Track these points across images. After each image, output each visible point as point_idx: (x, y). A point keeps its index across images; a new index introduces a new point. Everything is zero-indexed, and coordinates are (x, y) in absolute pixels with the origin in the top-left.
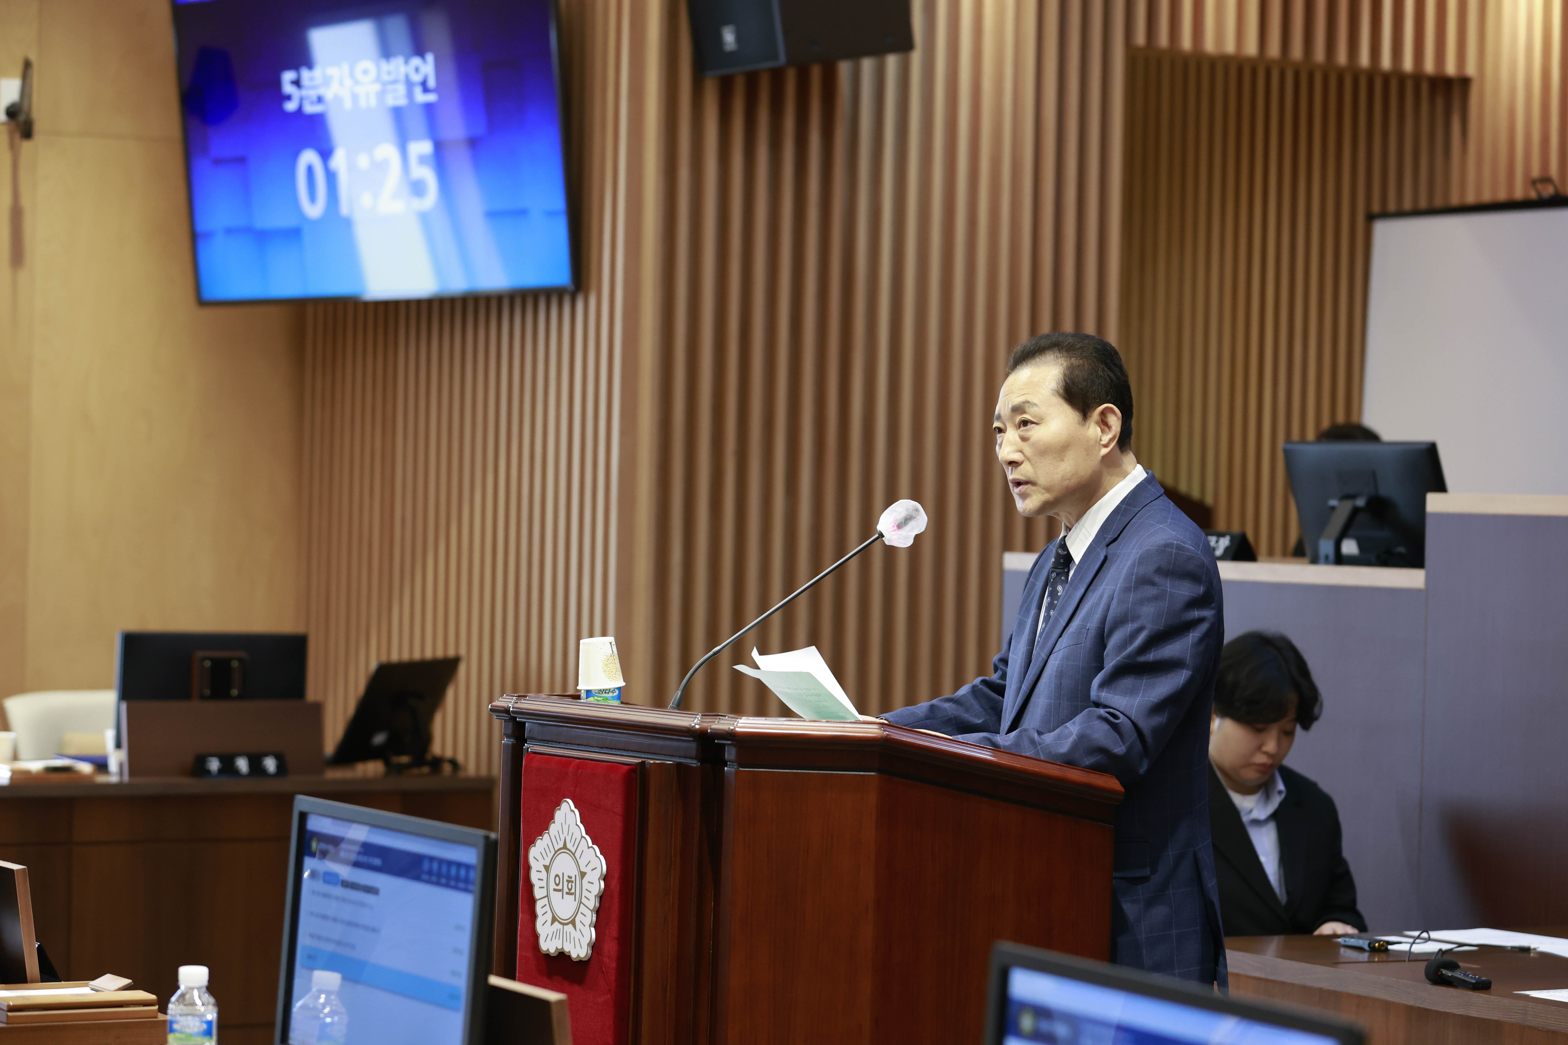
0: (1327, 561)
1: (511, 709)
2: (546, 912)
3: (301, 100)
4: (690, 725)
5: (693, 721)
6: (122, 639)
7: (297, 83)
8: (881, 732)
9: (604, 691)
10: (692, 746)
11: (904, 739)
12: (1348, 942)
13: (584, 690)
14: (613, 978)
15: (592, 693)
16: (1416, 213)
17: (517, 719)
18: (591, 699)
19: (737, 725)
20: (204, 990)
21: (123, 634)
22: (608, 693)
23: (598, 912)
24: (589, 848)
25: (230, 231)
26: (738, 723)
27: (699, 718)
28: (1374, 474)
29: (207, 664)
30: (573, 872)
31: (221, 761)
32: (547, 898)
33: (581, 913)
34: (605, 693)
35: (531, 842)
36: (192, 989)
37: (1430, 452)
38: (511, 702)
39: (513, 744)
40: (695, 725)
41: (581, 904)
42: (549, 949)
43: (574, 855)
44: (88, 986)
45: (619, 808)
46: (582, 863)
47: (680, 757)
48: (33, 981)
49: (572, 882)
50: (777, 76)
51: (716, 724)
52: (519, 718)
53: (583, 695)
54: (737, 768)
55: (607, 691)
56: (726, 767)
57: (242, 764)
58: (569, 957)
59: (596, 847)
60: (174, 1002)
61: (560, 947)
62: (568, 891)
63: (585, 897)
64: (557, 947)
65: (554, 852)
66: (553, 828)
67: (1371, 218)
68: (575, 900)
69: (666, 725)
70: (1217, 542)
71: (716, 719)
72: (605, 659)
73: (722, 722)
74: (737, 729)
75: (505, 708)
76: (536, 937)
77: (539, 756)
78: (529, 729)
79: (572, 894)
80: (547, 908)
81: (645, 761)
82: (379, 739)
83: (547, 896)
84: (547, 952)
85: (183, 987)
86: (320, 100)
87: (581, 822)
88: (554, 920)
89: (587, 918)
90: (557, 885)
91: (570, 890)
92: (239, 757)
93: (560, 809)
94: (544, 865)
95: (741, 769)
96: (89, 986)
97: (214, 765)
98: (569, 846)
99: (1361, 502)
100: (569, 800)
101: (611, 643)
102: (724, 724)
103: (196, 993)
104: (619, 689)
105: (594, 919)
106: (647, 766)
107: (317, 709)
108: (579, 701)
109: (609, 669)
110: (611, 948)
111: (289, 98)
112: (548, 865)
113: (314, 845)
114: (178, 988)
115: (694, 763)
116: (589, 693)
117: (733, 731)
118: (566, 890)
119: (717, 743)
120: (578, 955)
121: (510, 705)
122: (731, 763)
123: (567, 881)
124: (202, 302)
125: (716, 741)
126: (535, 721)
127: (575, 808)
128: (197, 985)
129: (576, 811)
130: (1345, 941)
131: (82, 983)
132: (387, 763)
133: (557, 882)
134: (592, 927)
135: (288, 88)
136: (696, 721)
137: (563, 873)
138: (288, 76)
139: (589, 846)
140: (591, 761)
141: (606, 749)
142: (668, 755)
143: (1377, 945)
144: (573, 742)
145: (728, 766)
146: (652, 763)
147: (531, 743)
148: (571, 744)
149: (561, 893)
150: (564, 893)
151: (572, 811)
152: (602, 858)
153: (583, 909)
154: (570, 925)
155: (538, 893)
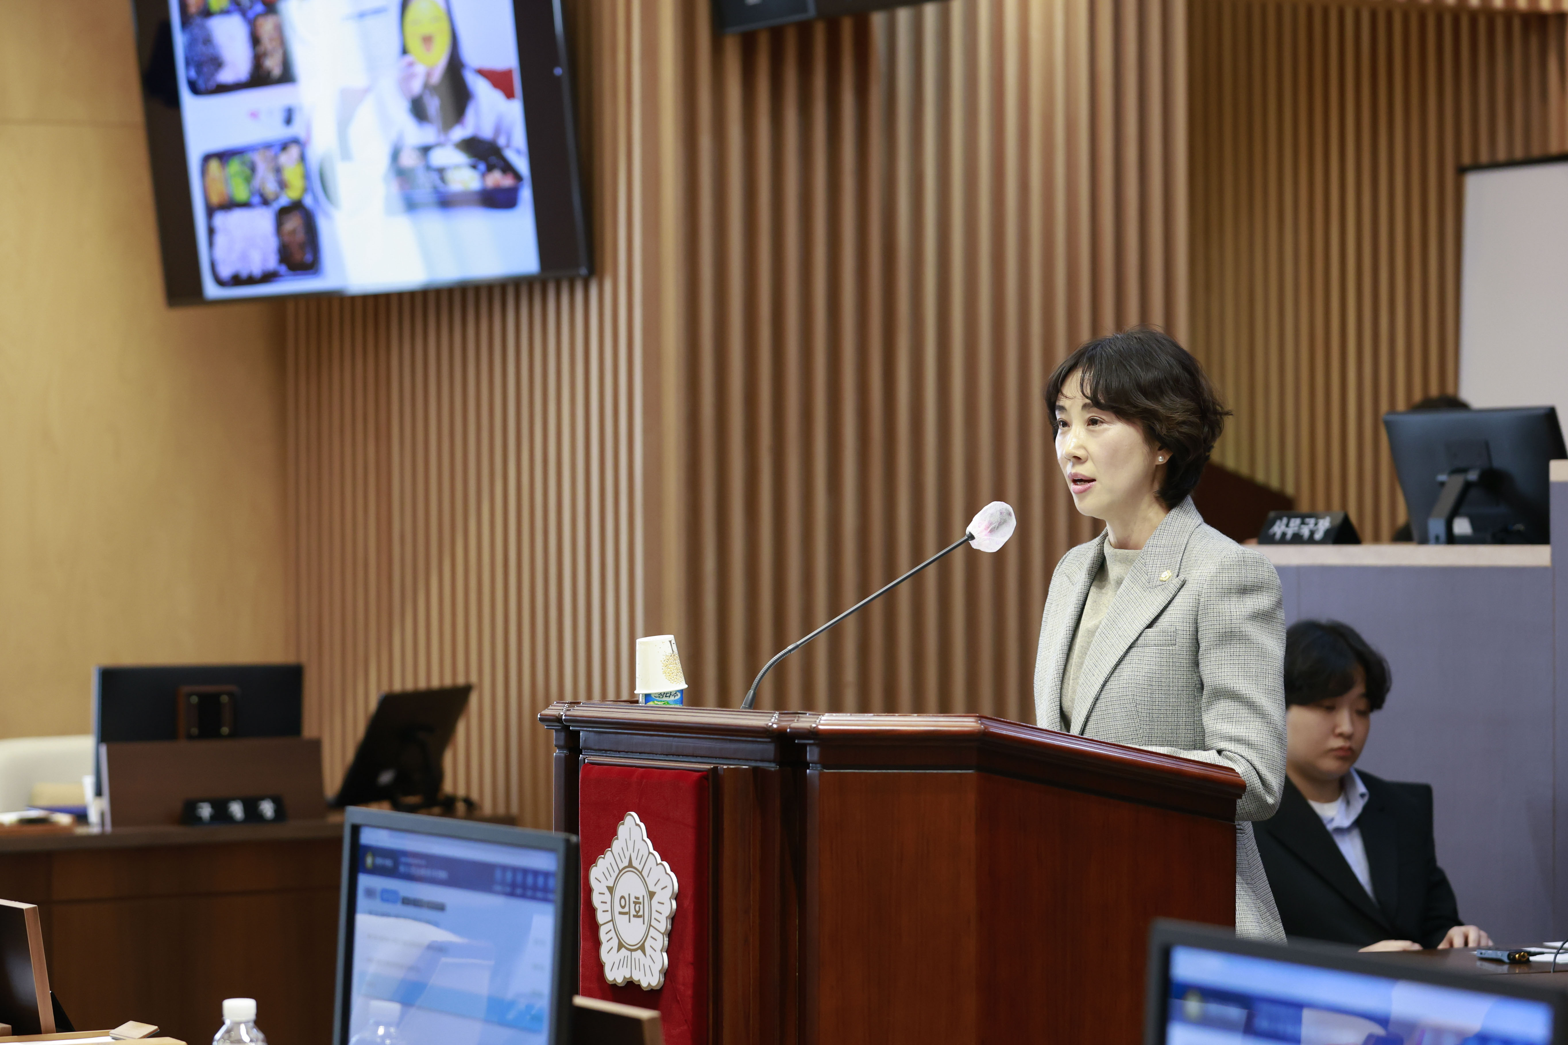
0: (1437, 541)
1: (564, 718)
2: (612, 938)
4: (767, 725)
5: (771, 720)
6: (100, 674)
8: (979, 725)
9: (665, 695)
10: (770, 749)
11: (1004, 732)
12: (1485, 954)
13: (642, 694)
14: (689, 1007)
15: (651, 697)
16: (1511, 163)
17: (571, 728)
18: (651, 704)
19: (819, 722)
20: (251, 1024)
21: (100, 670)
22: (670, 696)
23: (671, 935)
24: (657, 864)
26: (821, 720)
27: (777, 717)
28: (1487, 445)
29: (194, 700)
30: (641, 892)
31: (213, 807)
32: (612, 922)
33: (651, 937)
34: (666, 697)
35: (592, 861)
36: (239, 1023)
37: (1550, 416)
38: (563, 710)
39: (566, 756)
40: (773, 724)
42: (616, 979)
43: (641, 873)
44: (109, 1036)
46: (651, 882)
47: (756, 761)
48: (47, 1032)
49: (640, 903)
50: (805, 30)
51: (795, 723)
52: (572, 726)
53: (641, 699)
54: (821, 770)
55: (668, 695)
56: (809, 769)
57: (237, 810)
58: (639, 986)
59: (665, 863)
60: (219, 1040)
61: (628, 976)
62: (636, 914)
63: (655, 919)
64: (624, 977)
65: (618, 871)
66: (617, 845)
67: (1462, 171)
68: (644, 924)
70: (1316, 524)
71: (795, 717)
72: (665, 659)
73: (802, 719)
74: (821, 727)
75: (557, 717)
76: (601, 966)
77: (597, 767)
78: (584, 739)
79: (640, 917)
80: (612, 934)
81: (718, 767)
82: (386, 778)
83: (612, 920)
84: (614, 983)
85: (228, 1022)
87: (648, 837)
88: (621, 946)
89: (658, 942)
90: (623, 907)
91: (638, 912)
92: (232, 801)
93: (623, 824)
94: (607, 887)
95: (825, 771)
96: (111, 1035)
97: (206, 811)
98: (635, 863)
99: (1473, 476)
100: (633, 814)
101: (670, 642)
102: (805, 722)
103: (243, 1028)
104: (682, 691)
105: (666, 943)
106: (721, 772)
107: (316, 746)
108: (638, 705)
109: (669, 670)
110: (686, 974)
112: (612, 885)
113: (369, 861)
114: (223, 1023)
115: (772, 767)
116: (648, 697)
117: (815, 729)
118: (633, 912)
119: (797, 743)
120: (649, 984)
121: (562, 713)
122: (814, 765)
123: (634, 902)
124: (171, 303)
125: (796, 741)
126: (590, 729)
127: (641, 822)
128: (244, 1019)
129: (642, 825)
130: (1481, 954)
131: (101, 1032)
132: (396, 805)
133: (623, 904)
134: (664, 952)
136: (773, 720)
137: (629, 894)
139: (658, 862)
140: (656, 770)
141: (672, 756)
142: (743, 759)
143: (1517, 956)
144: (634, 750)
145: (811, 768)
146: (725, 768)
147: (586, 753)
148: (632, 752)
149: (628, 916)
150: (631, 916)
151: (637, 825)
152: (673, 875)
153: (652, 932)
154: (639, 951)
155: (602, 917)
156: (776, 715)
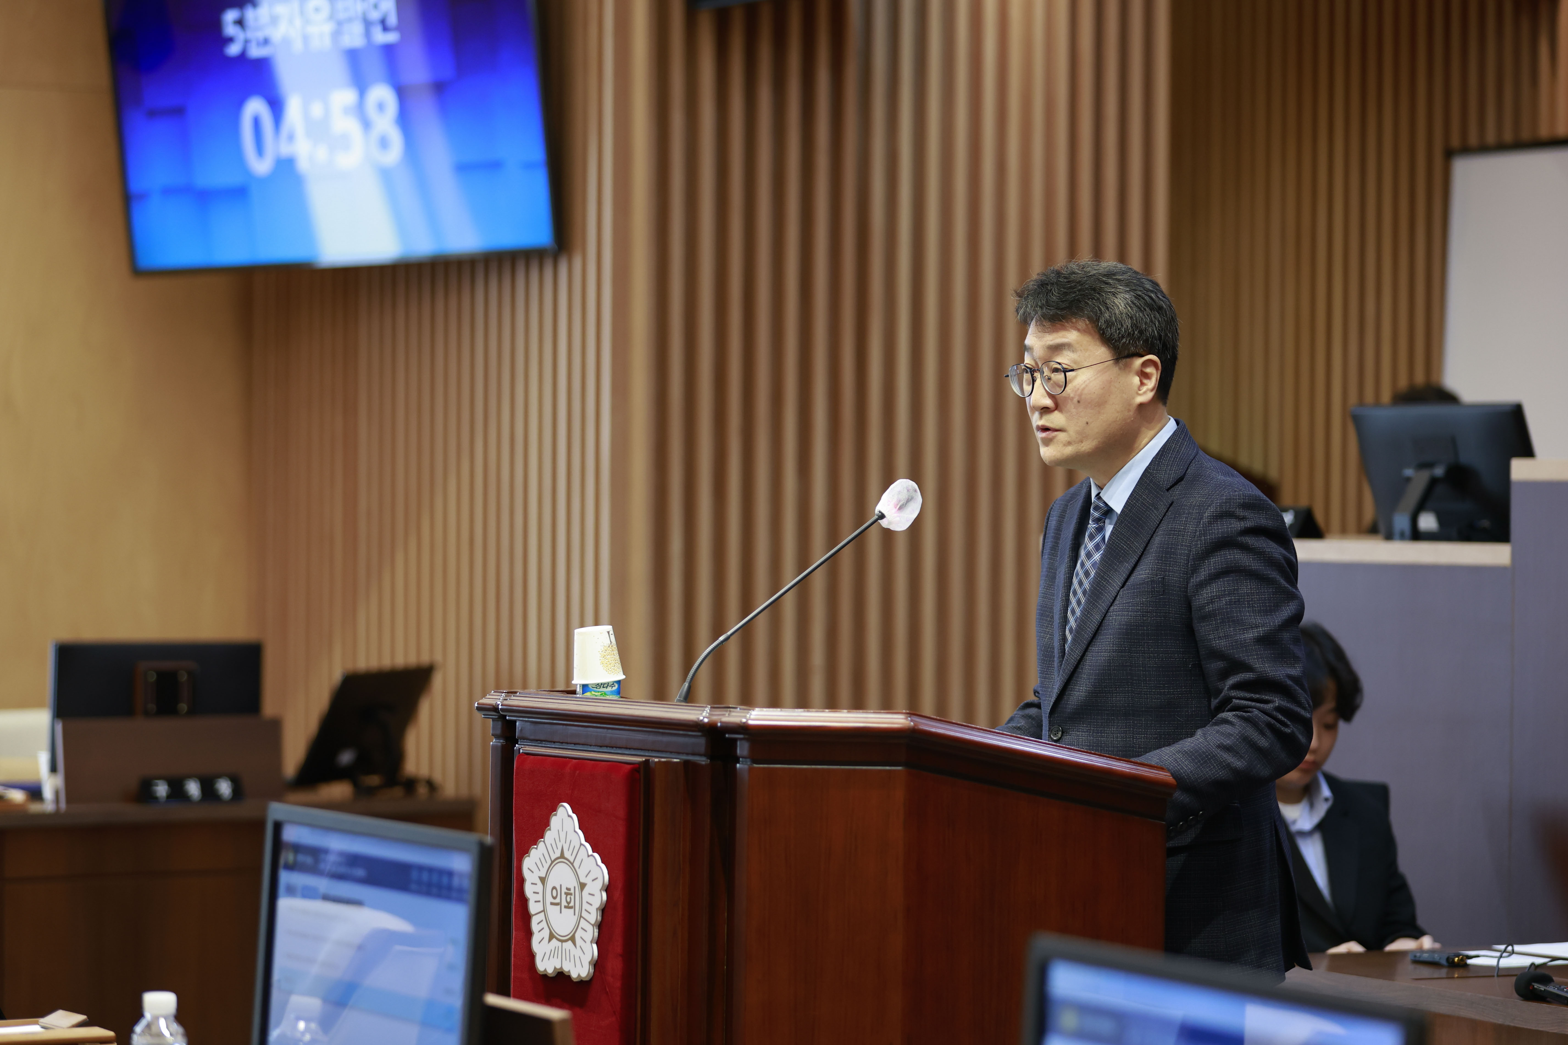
0: (1402, 537)
1: (500, 707)
2: (543, 929)
3: (247, 42)
4: (699, 718)
6: (56, 650)
7: (240, 23)
8: (908, 722)
9: (602, 685)
10: (700, 742)
11: (933, 730)
13: (580, 685)
14: (618, 998)
15: (588, 687)
16: (1502, 147)
17: (507, 718)
18: (588, 694)
19: (750, 717)
20: (172, 1019)
21: (56, 645)
22: (607, 687)
23: (601, 926)
24: (588, 856)
25: (168, 192)
26: (751, 715)
27: (708, 711)
28: (1453, 441)
29: (152, 676)
30: (572, 883)
31: (169, 785)
32: (543, 913)
33: (582, 928)
34: (603, 687)
35: (525, 851)
36: (159, 1017)
37: (1516, 414)
38: (500, 699)
39: (503, 746)
40: (704, 718)
41: (582, 919)
42: (547, 969)
43: (572, 864)
44: (37, 1026)
45: (621, 812)
46: (582, 873)
47: (687, 754)
49: (571, 894)
51: (727, 717)
52: (509, 716)
53: (579, 690)
54: (750, 764)
55: (605, 686)
56: (739, 763)
57: (193, 788)
58: (569, 977)
59: (596, 855)
60: (138, 1034)
61: (558, 967)
62: (567, 905)
63: (586, 910)
65: (550, 862)
66: (549, 836)
67: (1449, 154)
68: (575, 915)
69: (671, 719)
71: (727, 711)
72: (603, 649)
73: (733, 714)
74: (751, 722)
75: (493, 706)
76: (532, 956)
77: (532, 757)
78: (520, 728)
79: (571, 908)
80: (544, 924)
81: (649, 760)
82: (346, 758)
83: (544, 911)
84: (545, 973)
85: (148, 1016)
86: (266, 42)
87: (580, 829)
88: (552, 936)
89: (589, 933)
90: (555, 898)
91: (569, 903)
92: (189, 779)
93: (556, 815)
94: (539, 877)
95: (755, 765)
96: (38, 1023)
97: (162, 789)
98: (567, 854)
99: (1439, 471)
100: (566, 805)
101: (608, 632)
102: (735, 716)
103: (162, 1023)
104: (619, 682)
105: (596, 934)
106: (652, 765)
107: (275, 727)
108: (575, 696)
109: (607, 661)
110: (615, 965)
111: (230, 40)
112: (544, 876)
113: (290, 857)
114: (143, 1016)
115: (703, 761)
116: (585, 687)
117: (745, 724)
118: (564, 903)
119: (727, 738)
120: (579, 975)
121: (499, 703)
122: (744, 760)
123: (566, 893)
124: (138, 272)
125: (727, 736)
126: (526, 719)
127: (573, 813)
128: (164, 1014)
129: (575, 816)
131: (31, 1020)
132: (356, 785)
133: (555, 895)
134: (594, 943)
135: (230, 29)
136: (704, 714)
137: (561, 885)
138: (230, 16)
140: (589, 761)
141: (605, 748)
142: (675, 752)
143: (1456, 959)
144: (569, 740)
145: (741, 763)
146: (656, 762)
147: (522, 743)
148: (567, 743)
149: (559, 906)
150: (563, 907)
151: (569, 816)
152: (603, 867)
153: (583, 923)
154: (570, 942)
155: (533, 908)
156: (708, 709)
